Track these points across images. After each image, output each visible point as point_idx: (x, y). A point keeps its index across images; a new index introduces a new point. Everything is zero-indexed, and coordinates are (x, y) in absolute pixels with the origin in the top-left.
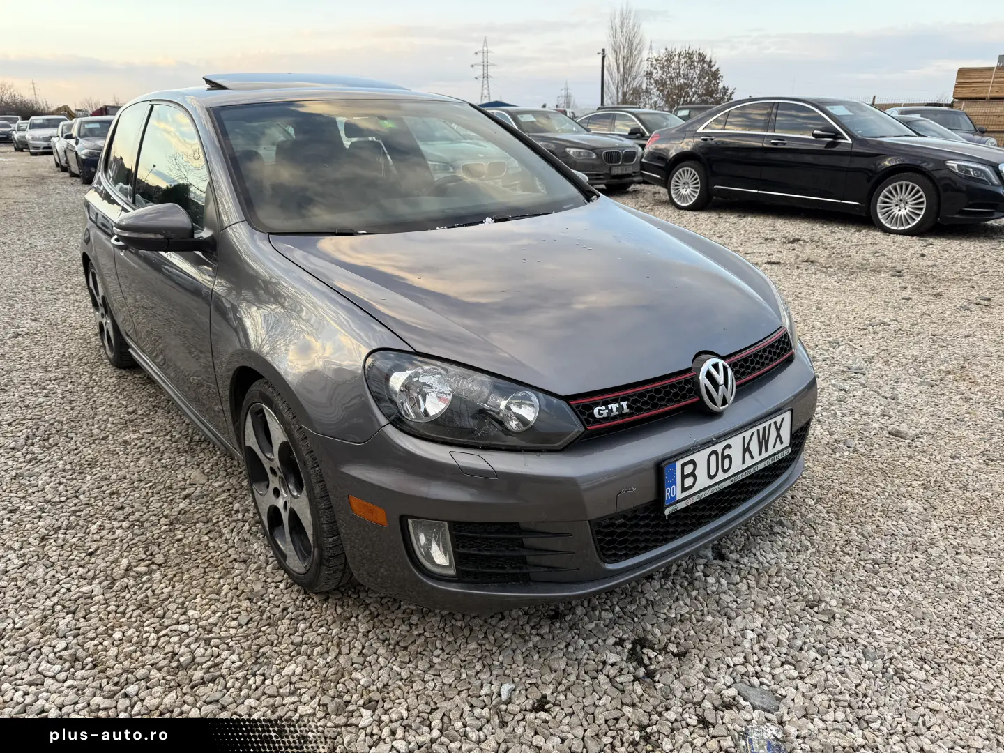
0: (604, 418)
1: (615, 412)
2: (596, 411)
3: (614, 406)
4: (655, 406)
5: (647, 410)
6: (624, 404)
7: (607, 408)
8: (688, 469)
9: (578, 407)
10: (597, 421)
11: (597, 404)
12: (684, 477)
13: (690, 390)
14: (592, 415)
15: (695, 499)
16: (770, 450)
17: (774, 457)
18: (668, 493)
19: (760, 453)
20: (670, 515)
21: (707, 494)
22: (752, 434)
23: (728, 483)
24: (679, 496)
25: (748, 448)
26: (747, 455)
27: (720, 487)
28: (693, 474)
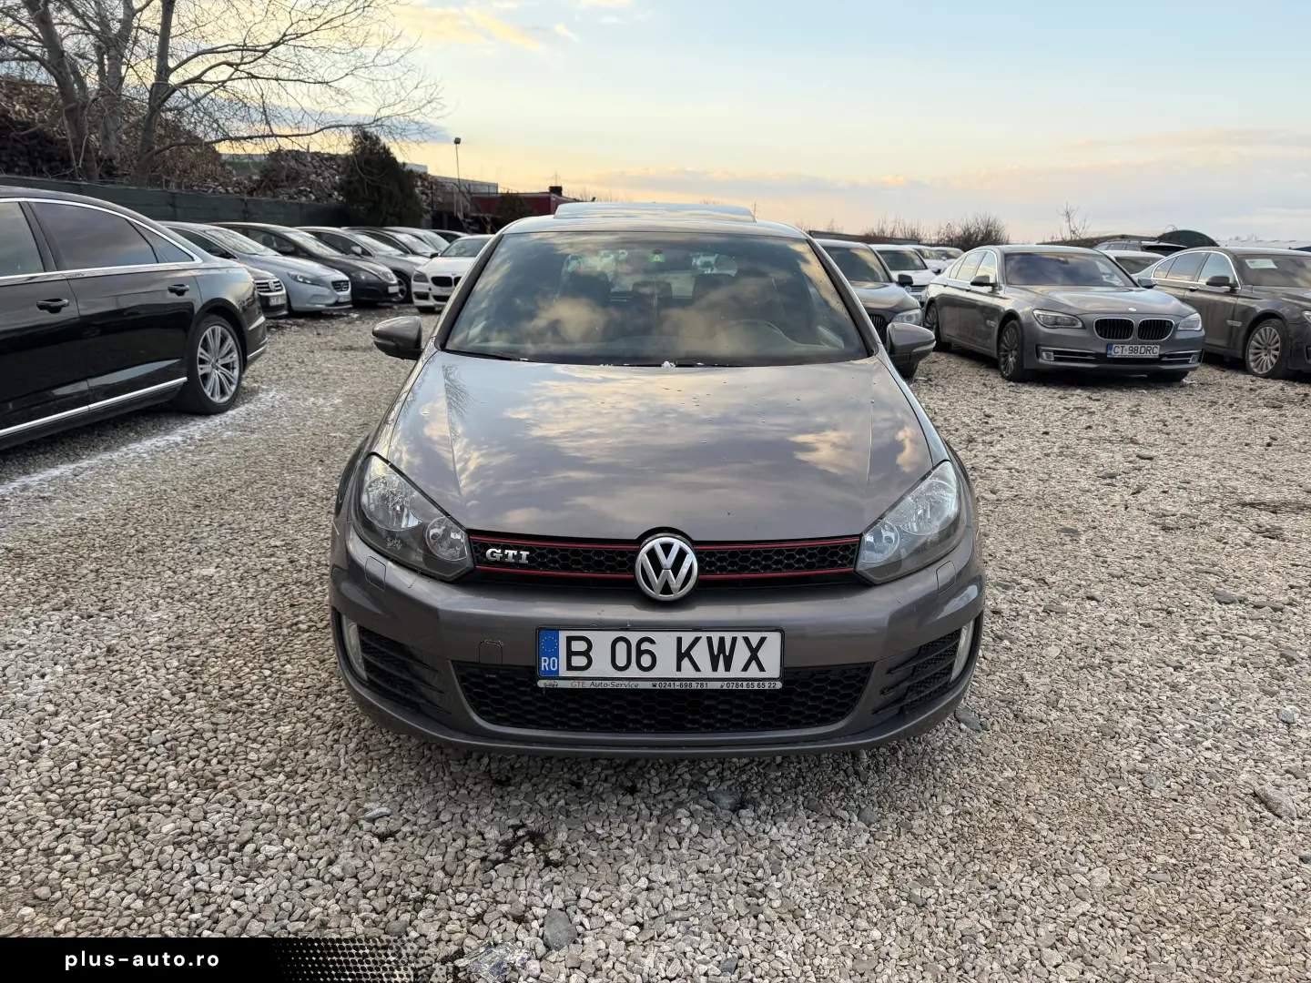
0: (496, 562)
1: (510, 559)
2: (490, 551)
3: (511, 553)
4: (566, 568)
5: (552, 569)
6: (524, 554)
7: (503, 552)
8: (579, 646)
9: (475, 543)
10: (487, 562)
11: (497, 546)
12: (570, 653)
13: (622, 564)
14: (484, 555)
15: (588, 685)
16: (736, 671)
17: (745, 683)
18: (545, 663)
19: (715, 668)
20: (548, 690)
21: (609, 685)
22: (697, 640)
23: (648, 685)
24: (563, 672)
25: (688, 654)
26: (686, 663)
27: (633, 685)
28: (586, 654)
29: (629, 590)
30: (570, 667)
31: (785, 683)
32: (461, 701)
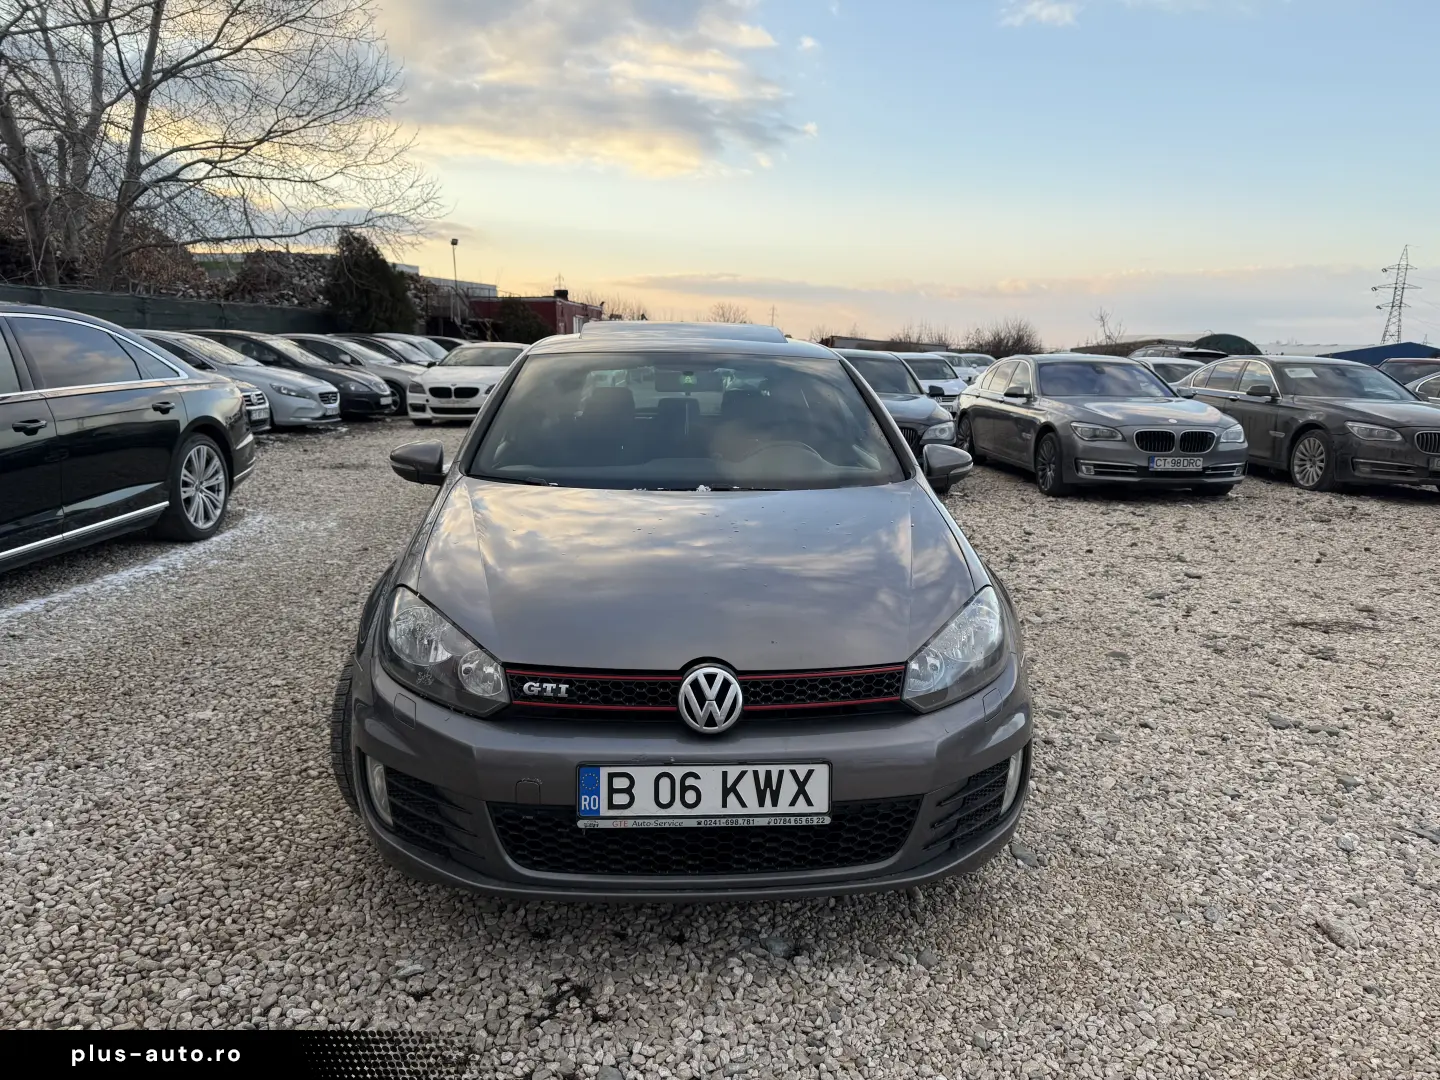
0: (534, 696)
1: (549, 693)
2: (526, 686)
4: (606, 701)
5: (593, 702)
6: (564, 687)
7: (541, 686)
8: (621, 783)
9: (512, 677)
10: (527, 697)
11: (534, 680)
12: (612, 791)
13: (665, 696)
14: (521, 690)
15: (630, 824)
16: (783, 806)
17: (793, 819)
18: (585, 802)
19: (761, 803)
20: (588, 830)
21: (652, 824)
22: (743, 774)
23: (693, 823)
24: (604, 811)
25: (733, 790)
26: (732, 798)
27: (677, 823)
28: (628, 791)
29: (671, 723)
30: (611, 806)
31: (833, 818)
32: (496, 847)
